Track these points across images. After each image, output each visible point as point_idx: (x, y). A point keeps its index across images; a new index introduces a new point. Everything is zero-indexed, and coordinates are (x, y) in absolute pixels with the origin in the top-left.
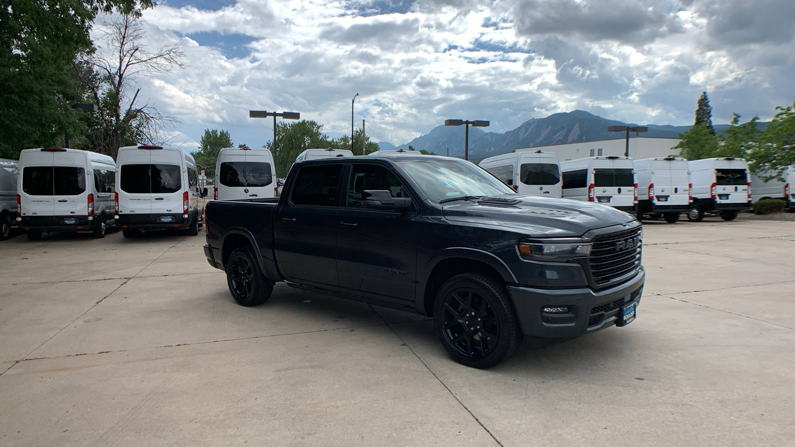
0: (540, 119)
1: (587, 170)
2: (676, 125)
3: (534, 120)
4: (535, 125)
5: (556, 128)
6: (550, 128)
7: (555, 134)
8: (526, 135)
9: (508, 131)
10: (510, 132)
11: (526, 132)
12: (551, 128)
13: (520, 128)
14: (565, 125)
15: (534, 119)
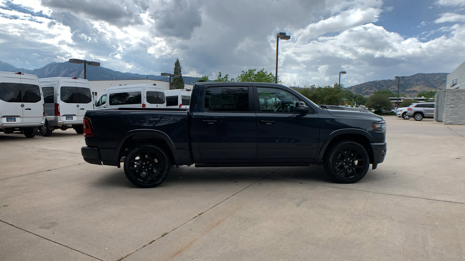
0: (60, 63)
1: (178, 96)
2: (141, 74)
3: (55, 64)
4: (56, 66)
5: (71, 70)
6: (66, 69)
7: (71, 74)
8: (50, 73)
9: (36, 69)
10: (38, 70)
11: (49, 71)
12: (68, 69)
13: (45, 68)
14: (77, 69)
15: (55, 62)
